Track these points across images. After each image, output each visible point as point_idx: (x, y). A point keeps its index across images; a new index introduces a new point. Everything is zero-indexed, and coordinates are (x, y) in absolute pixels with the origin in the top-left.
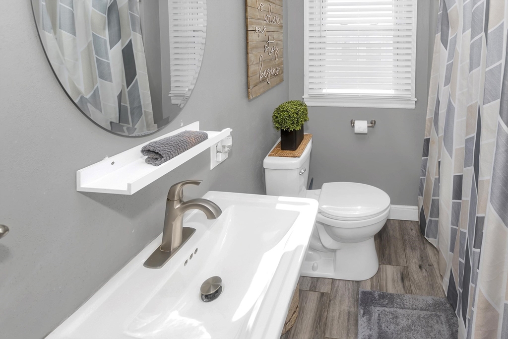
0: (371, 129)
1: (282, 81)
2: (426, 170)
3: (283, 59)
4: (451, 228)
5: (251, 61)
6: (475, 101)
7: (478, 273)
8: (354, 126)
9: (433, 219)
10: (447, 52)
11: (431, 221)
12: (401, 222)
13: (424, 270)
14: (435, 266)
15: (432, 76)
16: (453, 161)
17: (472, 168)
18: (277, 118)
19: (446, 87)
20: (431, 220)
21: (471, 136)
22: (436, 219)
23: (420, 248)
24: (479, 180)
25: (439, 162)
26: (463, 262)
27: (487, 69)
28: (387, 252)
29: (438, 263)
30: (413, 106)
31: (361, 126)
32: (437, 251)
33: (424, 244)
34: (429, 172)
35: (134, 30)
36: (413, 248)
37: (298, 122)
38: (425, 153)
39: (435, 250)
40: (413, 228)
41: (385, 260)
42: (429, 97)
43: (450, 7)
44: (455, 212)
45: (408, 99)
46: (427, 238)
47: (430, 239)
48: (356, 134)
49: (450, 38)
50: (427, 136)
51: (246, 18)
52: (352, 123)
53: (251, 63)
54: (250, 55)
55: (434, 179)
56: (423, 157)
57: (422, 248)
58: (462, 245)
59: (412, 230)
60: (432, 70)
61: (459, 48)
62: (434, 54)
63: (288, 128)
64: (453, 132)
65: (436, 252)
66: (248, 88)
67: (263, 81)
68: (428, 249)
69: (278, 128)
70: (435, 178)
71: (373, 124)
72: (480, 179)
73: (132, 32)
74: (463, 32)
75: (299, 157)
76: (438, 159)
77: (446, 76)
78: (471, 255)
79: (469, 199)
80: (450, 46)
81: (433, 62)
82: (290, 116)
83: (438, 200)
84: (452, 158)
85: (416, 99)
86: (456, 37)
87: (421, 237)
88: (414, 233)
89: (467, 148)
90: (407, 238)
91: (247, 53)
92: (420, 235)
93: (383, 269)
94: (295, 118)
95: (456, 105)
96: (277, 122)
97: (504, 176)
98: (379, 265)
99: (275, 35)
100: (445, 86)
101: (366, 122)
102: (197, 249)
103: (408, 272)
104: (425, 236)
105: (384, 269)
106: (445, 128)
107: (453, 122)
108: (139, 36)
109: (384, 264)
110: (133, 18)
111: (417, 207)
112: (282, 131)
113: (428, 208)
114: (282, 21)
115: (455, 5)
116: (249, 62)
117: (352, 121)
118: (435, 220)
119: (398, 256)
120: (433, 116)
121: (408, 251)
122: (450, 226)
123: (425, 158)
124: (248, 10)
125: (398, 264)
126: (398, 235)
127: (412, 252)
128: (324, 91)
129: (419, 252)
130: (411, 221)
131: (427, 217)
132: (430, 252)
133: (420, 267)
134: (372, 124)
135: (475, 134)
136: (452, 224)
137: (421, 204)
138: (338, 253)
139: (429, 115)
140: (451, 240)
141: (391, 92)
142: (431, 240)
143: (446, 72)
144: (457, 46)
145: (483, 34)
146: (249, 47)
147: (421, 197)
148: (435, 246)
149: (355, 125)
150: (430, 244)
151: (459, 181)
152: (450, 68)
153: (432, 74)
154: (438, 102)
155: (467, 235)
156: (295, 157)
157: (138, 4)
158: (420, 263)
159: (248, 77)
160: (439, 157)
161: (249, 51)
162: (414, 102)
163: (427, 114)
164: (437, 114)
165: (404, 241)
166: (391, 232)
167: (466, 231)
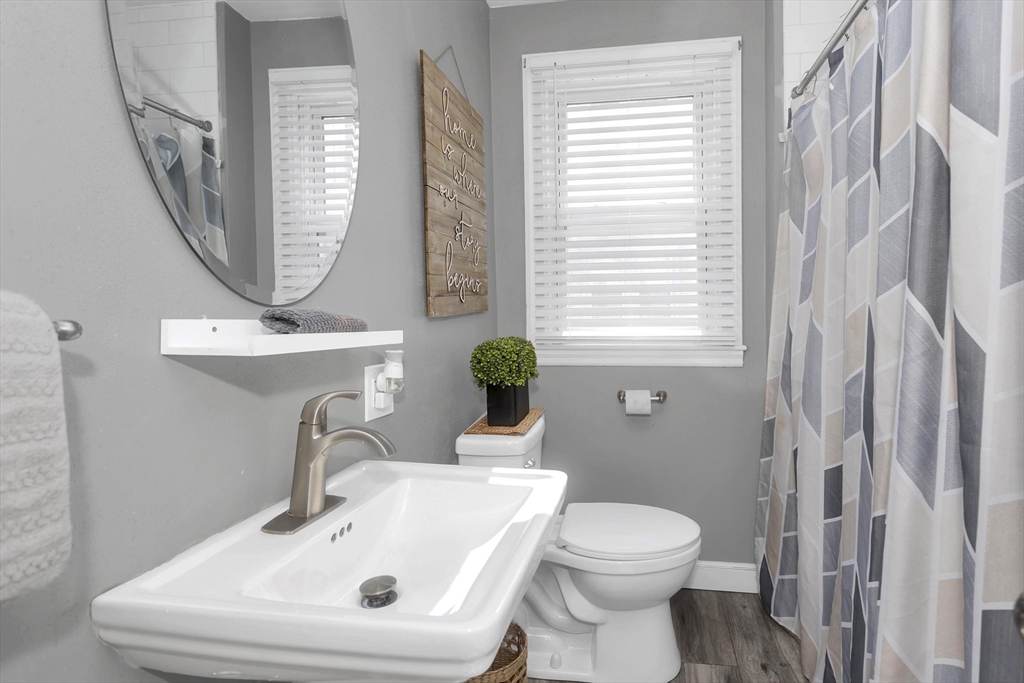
0: (657, 405)
1: (484, 309)
2: (768, 484)
3: (486, 268)
4: (825, 577)
5: (433, 245)
6: (863, 303)
7: (878, 607)
8: (624, 400)
9: (787, 577)
10: (802, 238)
11: (782, 582)
12: (723, 595)
13: (772, 673)
14: (793, 667)
15: (774, 297)
16: (822, 440)
17: (860, 435)
18: (479, 362)
19: (804, 303)
20: (783, 580)
21: (858, 371)
22: (793, 577)
23: (763, 638)
24: (875, 443)
25: (795, 452)
26: (849, 625)
27: (882, 228)
28: (696, 642)
29: (800, 661)
30: (739, 362)
31: (639, 400)
32: (796, 640)
33: (769, 629)
34: (774, 486)
35: (211, 221)
36: (748, 637)
37: (519, 371)
38: (766, 450)
39: (793, 640)
40: (746, 604)
41: (693, 655)
42: (771, 338)
43: (805, 147)
44: (830, 543)
45: (729, 346)
46: (775, 618)
47: (782, 618)
48: (628, 415)
49: (807, 208)
50: (768, 416)
51: (424, 164)
52: (621, 398)
53: (433, 249)
54: (430, 233)
55: (786, 497)
56: (762, 457)
57: (767, 637)
58: (845, 593)
59: (744, 607)
60: (775, 284)
61: (826, 220)
62: (777, 253)
63: (502, 382)
64: (820, 385)
65: (795, 644)
66: (427, 294)
67: (452, 292)
68: (779, 639)
69: (481, 382)
70: (788, 495)
71: (662, 397)
72: (876, 441)
73: (207, 224)
74: (833, 184)
75: (523, 435)
76: (793, 445)
77: (802, 283)
78: (864, 600)
79: (857, 496)
80: (809, 224)
81: (777, 268)
82: (504, 357)
83: (796, 537)
84: (819, 435)
85: (745, 348)
86: (819, 204)
87: (764, 618)
88: (750, 612)
89: (849, 401)
90: (735, 620)
91: (426, 229)
92: (761, 616)
93: (689, 669)
94: (514, 362)
95: (824, 330)
96: (480, 370)
97: (922, 404)
98: (682, 663)
99: (474, 216)
100: (801, 302)
101: (648, 393)
102: (350, 524)
103: (740, 676)
104: (772, 615)
105: (692, 671)
106: (804, 379)
107: (821, 363)
108: (220, 232)
109: (690, 661)
110: (210, 199)
111: (753, 566)
112: (489, 387)
113: (775, 557)
114: (484, 195)
115: (815, 141)
116: (429, 245)
117: (620, 393)
118: (791, 580)
119: (719, 649)
120: (780, 374)
121: (739, 642)
122: (821, 574)
123: (767, 459)
124: (427, 147)
125: (718, 662)
126: (717, 615)
127: (747, 643)
128: (565, 334)
129: (760, 644)
130: (743, 593)
131: (774, 576)
132: (782, 643)
133: (764, 667)
134: (658, 395)
135: (863, 367)
136: (826, 569)
137: (761, 552)
138: (600, 630)
139: (773, 373)
140: (825, 601)
141: (696, 332)
142: (783, 621)
143: (803, 275)
144: (822, 217)
145: (872, 171)
146: (429, 218)
147: (760, 539)
148: (793, 631)
149: (626, 398)
150: (783, 629)
151: (835, 478)
152: (809, 266)
153: (774, 291)
154: (790, 335)
155: (856, 568)
156: (515, 434)
157: (219, 171)
158: (764, 661)
159: (426, 273)
160: (795, 441)
161: (429, 225)
162: (742, 353)
163: (769, 371)
164: (787, 368)
165: (729, 625)
166: (703, 612)
167: (854, 561)
